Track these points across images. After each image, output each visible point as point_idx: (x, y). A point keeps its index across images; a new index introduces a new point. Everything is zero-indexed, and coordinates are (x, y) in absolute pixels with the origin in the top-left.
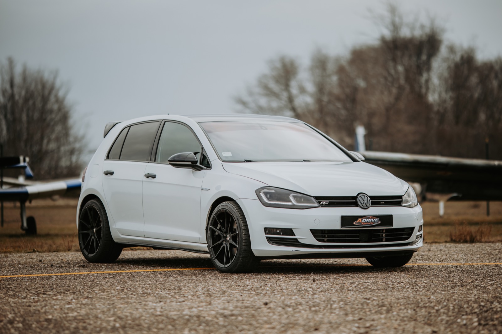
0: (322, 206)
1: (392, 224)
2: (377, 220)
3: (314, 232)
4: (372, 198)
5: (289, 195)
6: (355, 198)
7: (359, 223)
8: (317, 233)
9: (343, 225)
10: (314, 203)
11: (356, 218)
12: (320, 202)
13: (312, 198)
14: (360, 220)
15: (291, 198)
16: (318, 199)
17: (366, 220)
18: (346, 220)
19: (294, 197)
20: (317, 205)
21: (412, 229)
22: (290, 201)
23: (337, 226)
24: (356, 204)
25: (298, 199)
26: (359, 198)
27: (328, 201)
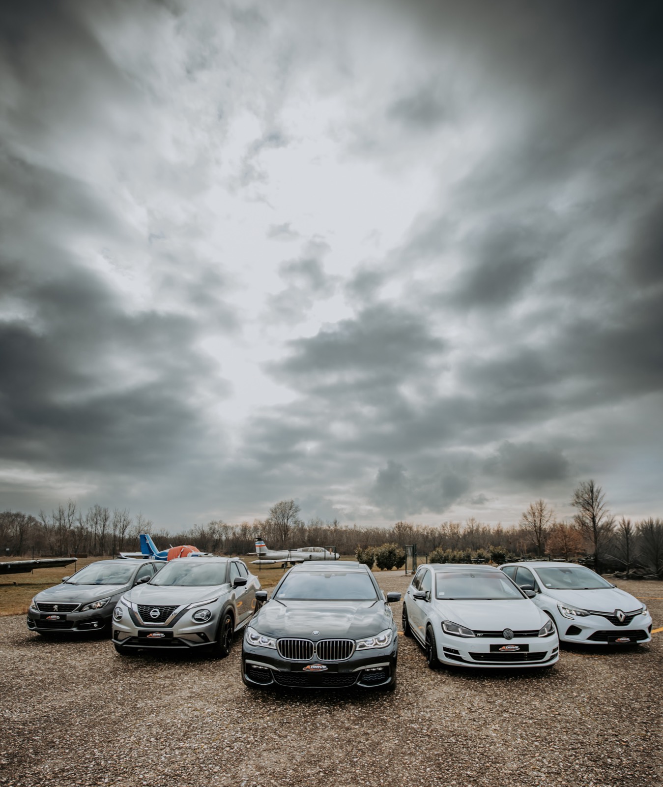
0: (478, 636)
1: (528, 650)
2: (517, 647)
3: (471, 654)
4: (514, 632)
5: (459, 627)
6: (502, 632)
7: (503, 649)
8: (474, 655)
9: (491, 650)
10: (472, 634)
11: (501, 646)
12: (476, 635)
13: (472, 632)
14: (504, 647)
15: (459, 629)
16: (476, 632)
17: (509, 647)
18: (494, 647)
19: (462, 629)
20: (474, 636)
21: (545, 653)
22: (458, 632)
23: (488, 651)
24: (502, 636)
25: (464, 632)
26: (504, 632)
27: (482, 634)
